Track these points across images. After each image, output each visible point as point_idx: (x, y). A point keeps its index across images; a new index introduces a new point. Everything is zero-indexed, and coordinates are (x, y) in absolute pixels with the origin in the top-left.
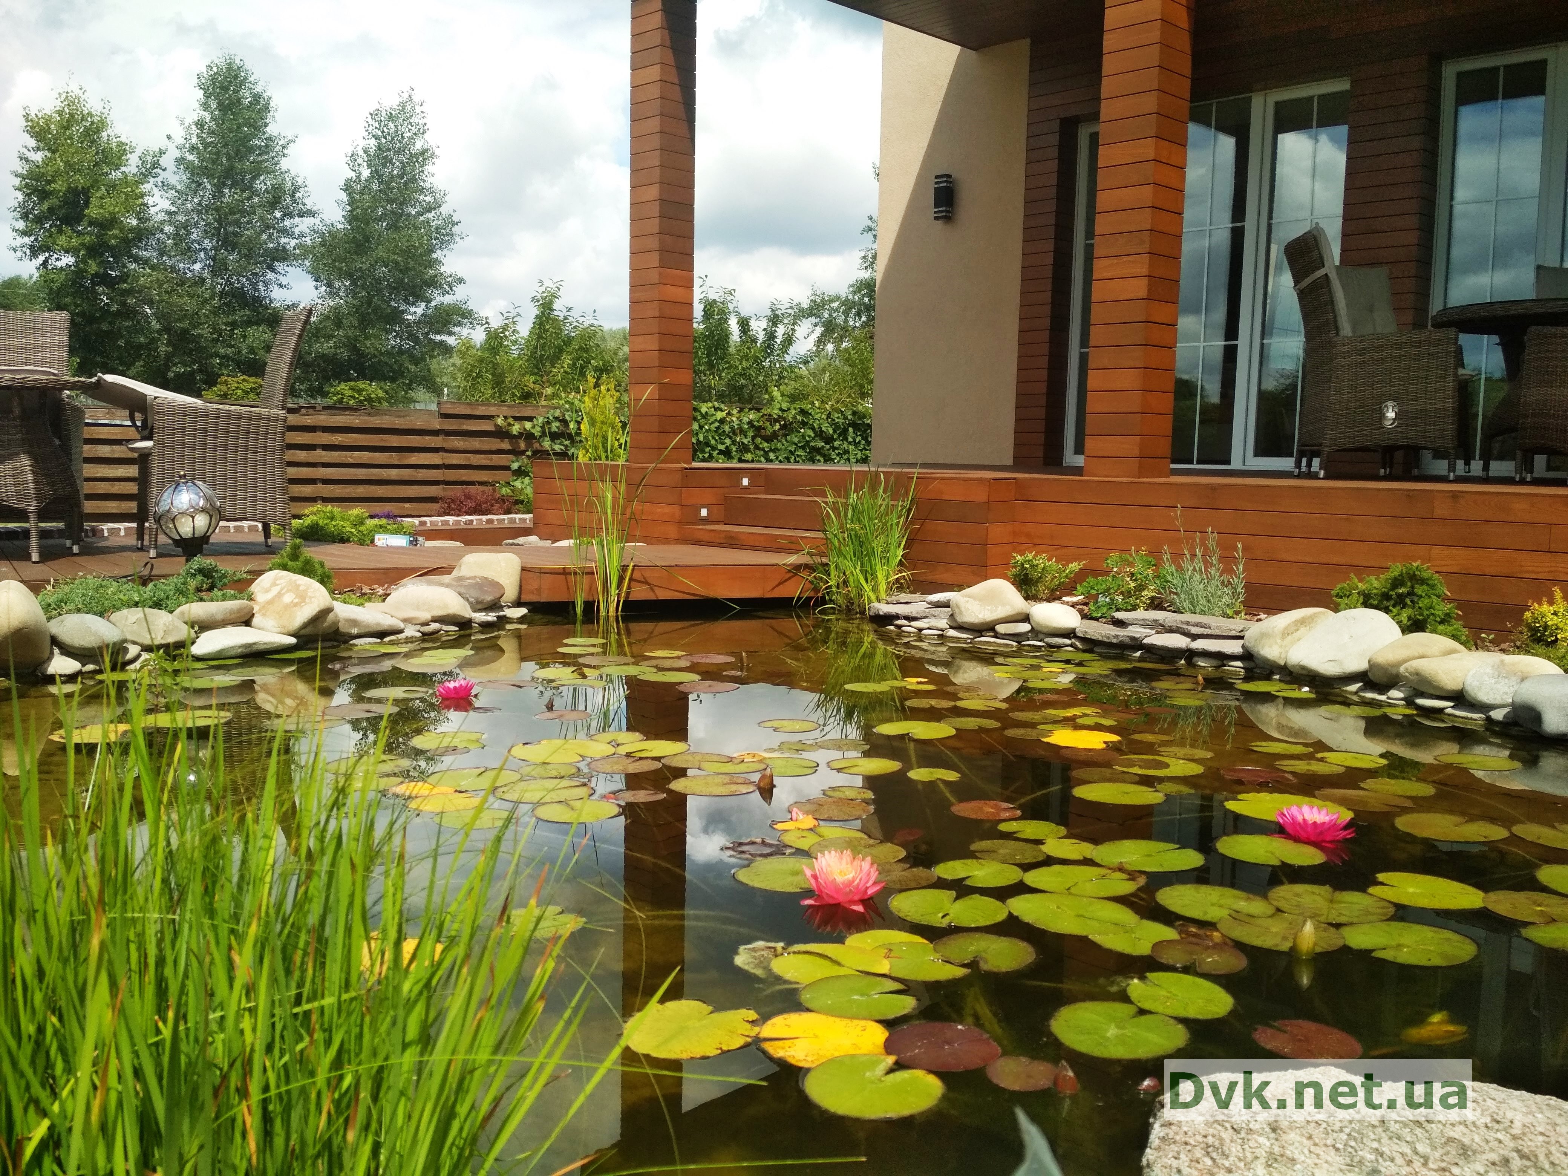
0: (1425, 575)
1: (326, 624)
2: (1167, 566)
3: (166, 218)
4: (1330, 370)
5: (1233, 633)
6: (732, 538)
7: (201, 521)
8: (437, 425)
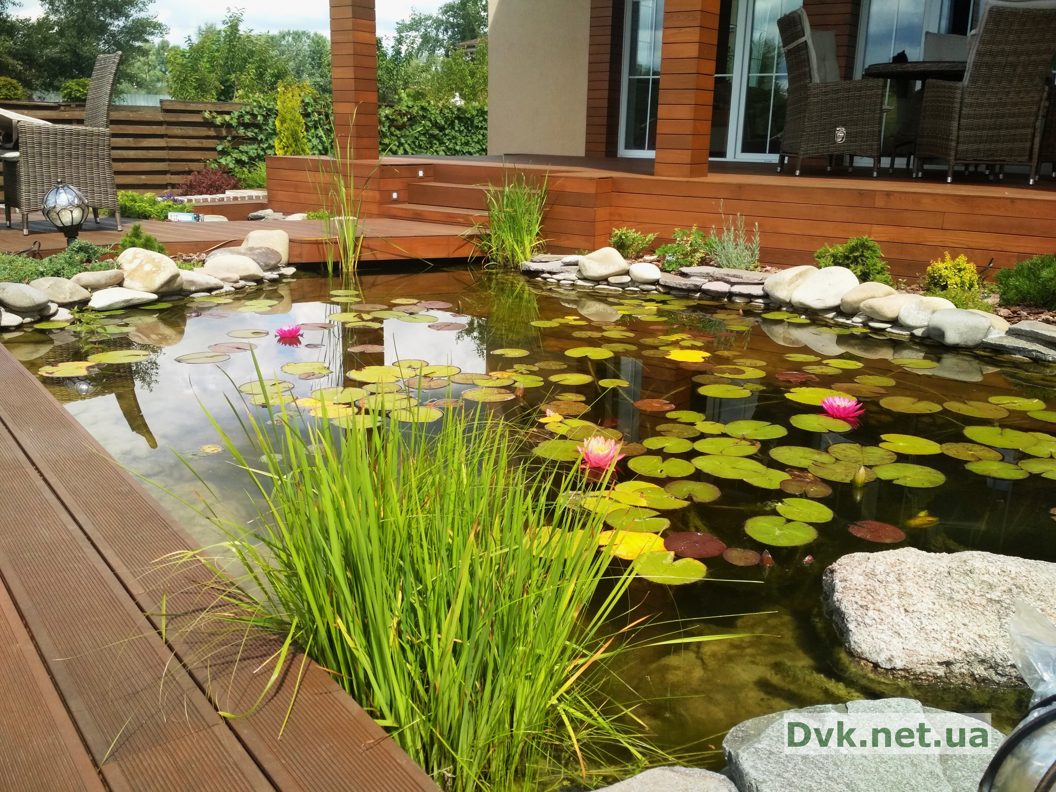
0: (871, 244)
1: (176, 285)
2: (713, 238)
4: (806, 105)
5: (756, 281)
7: (77, 214)
8: (160, 117)
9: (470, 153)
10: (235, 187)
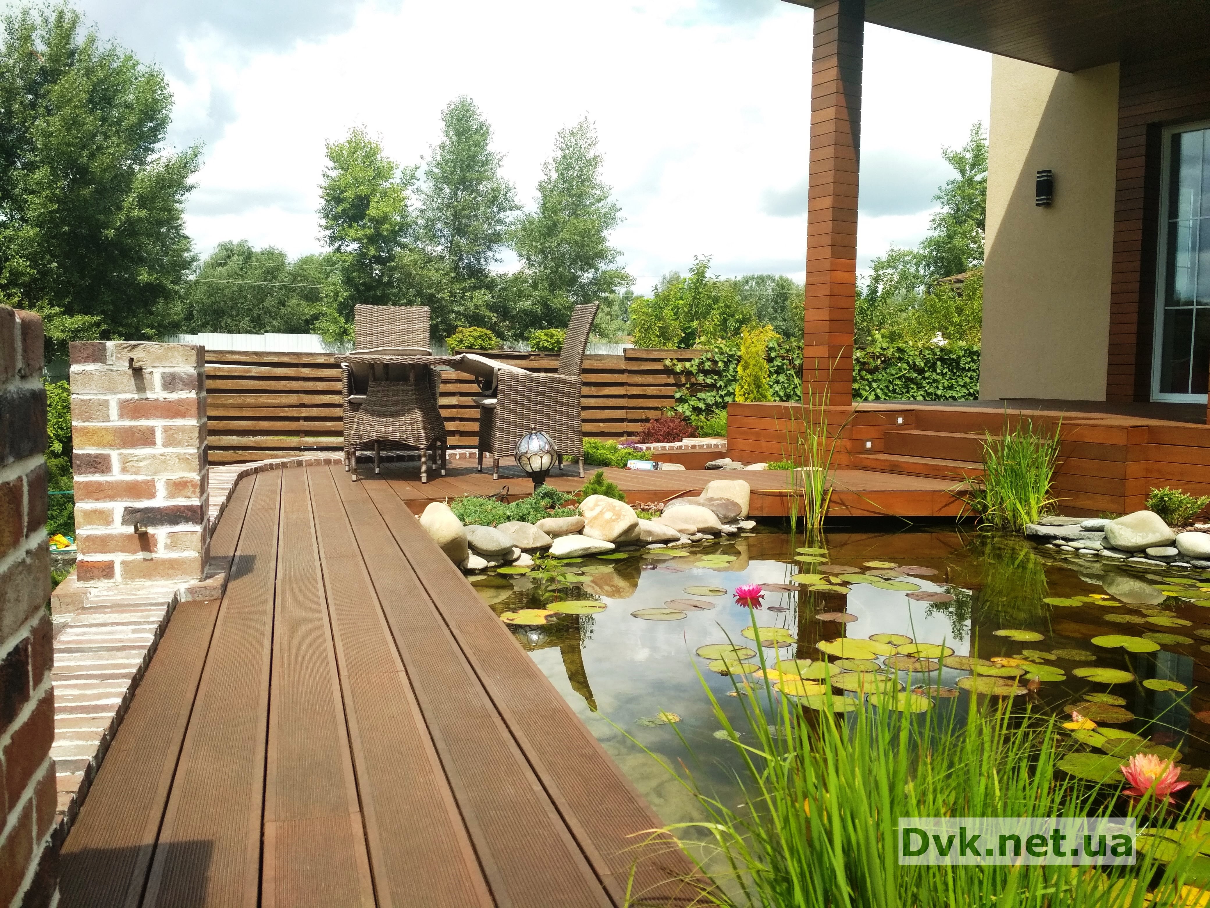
1: (634, 534)
3: (419, 214)
6: (895, 466)
7: (546, 460)
8: (623, 366)
9: (954, 398)
10: (692, 435)
